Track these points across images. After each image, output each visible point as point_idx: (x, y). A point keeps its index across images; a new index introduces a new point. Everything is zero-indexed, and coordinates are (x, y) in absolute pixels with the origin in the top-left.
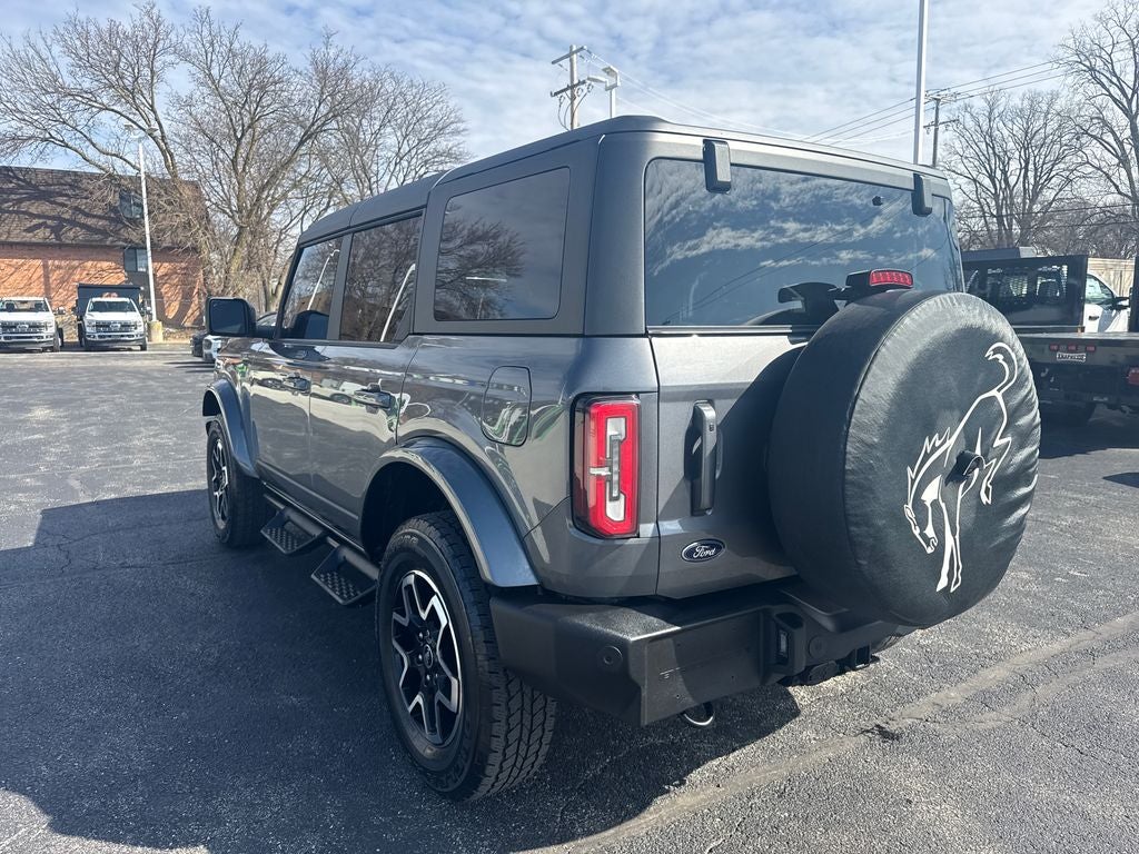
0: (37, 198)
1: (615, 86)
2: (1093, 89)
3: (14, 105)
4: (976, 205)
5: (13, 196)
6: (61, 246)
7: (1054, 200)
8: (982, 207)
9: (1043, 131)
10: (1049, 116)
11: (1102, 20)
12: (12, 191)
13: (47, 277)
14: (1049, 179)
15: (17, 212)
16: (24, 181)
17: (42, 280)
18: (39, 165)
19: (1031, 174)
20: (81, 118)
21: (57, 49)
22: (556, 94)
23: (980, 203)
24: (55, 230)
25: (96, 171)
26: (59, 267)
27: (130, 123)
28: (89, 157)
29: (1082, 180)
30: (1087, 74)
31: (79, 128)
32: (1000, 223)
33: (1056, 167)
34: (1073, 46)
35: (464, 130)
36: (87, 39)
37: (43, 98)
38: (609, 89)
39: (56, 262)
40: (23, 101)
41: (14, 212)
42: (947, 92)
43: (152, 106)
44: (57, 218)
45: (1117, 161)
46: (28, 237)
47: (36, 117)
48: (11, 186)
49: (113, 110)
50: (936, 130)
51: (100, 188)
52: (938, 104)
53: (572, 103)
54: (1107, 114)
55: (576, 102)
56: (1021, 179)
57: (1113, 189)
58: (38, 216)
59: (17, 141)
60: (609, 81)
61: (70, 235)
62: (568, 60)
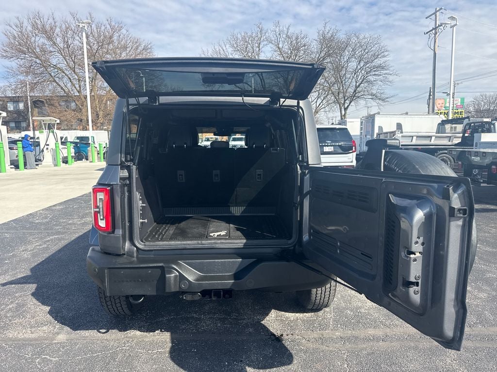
1: (456, 25)
22: (427, 33)
35: (387, 55)
38: (452, 27)
53: (435, 36)
55: (437, 35)
60: (453, 23)
62: (434, 15)
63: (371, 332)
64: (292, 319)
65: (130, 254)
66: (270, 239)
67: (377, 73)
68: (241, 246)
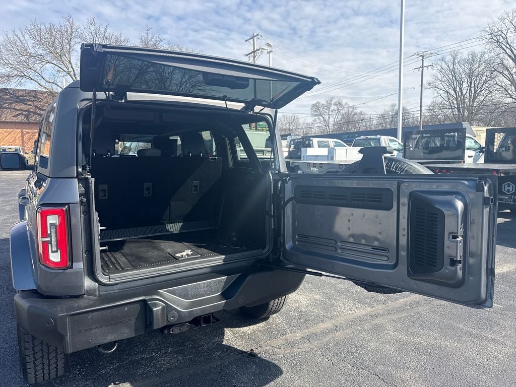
0: (18, 102)
1: (271, 51)
2: (498, 50)
3: (8, 61)
4: (447, 103)
5: (8, 101)
6: (29, 123)
7: (483, 100)
8: (450, 104)
9: (478, 69)
10: (481, 63)
11: (502, 20)
12: (7, 99)
13: (23, 137)
14: (481, 91)
15: (10, 108)
16: (13, 94)
17: (21, 138)
18: (19, 87)
19: (473, 89)
20: (38, 66)
21: (27, 37)
22: (247, 55)
23: (449, 102)
24: (27, 116)
25: (44, 90)
26: (28, 133)
27: (60, 69)
28: (41, 84)
29: (496, 92)
30: (496, 44)
31: (37, 71)
32: (459, 111)
33: (484, 85)
34: (489, 31)
36: (40, 31)
37: (21, 58)
38: (269, 53)
39: (27, 131)
40: (12, 60)
41: (8, 108)
42: (427, 53)
43: (70, 61)
44: (28, 111)
45: (510, 83)
46: (15, 119)
47: (18, 67)
48: (7, 97)
49: (52, 63)
50: (422, 70)
51: (46, 97)
52: (423, 58)
53: (254, 59)
54: (505, 62)
55: (256, 58)
56: (468, 91)
57: (508, 95)
58: (19, 110)
59: (9, 77)
60: (269, 49)
61: (33, 118)
62: (252, 40)
63: (322, 326)
64: (250, 333)
65: (90, 292)
66: (240, 252)
67: (202, 88)
68: (221, 262)
